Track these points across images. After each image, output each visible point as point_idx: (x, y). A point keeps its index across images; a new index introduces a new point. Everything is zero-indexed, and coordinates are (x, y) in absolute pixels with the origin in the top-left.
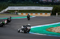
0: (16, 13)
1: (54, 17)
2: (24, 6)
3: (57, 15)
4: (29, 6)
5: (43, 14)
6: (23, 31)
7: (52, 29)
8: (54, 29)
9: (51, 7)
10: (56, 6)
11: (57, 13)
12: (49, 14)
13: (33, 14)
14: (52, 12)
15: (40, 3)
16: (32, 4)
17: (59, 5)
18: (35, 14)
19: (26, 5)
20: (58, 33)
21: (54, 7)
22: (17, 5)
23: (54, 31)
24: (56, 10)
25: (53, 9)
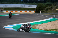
0: (1, 10)
1: (37, 14)
2: (9, 4)
3: (41, 13)
4: (14, 4)
5: (27, 11)
6: (24, 30)
7: (36, 26)
8: (37, 27)
9: (35, 4)
10: (40, 4)
11: (41, 11)
12: (34, 11)
13: (18, 12)
14: (36, 10)
15: (25, 1)
16: (17, 2)
17: (42, 3)
18: (20, 12)
19: (11, 3)
20: (42, 30)
21: (38, 5)
22: (2, 2)
23: (38, 29)
24: (40, 7)
25: (37, 6)
